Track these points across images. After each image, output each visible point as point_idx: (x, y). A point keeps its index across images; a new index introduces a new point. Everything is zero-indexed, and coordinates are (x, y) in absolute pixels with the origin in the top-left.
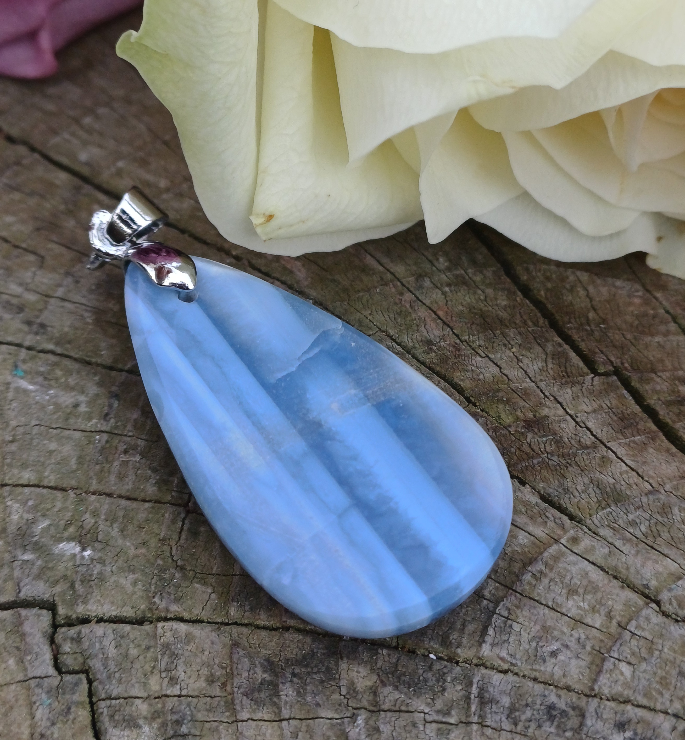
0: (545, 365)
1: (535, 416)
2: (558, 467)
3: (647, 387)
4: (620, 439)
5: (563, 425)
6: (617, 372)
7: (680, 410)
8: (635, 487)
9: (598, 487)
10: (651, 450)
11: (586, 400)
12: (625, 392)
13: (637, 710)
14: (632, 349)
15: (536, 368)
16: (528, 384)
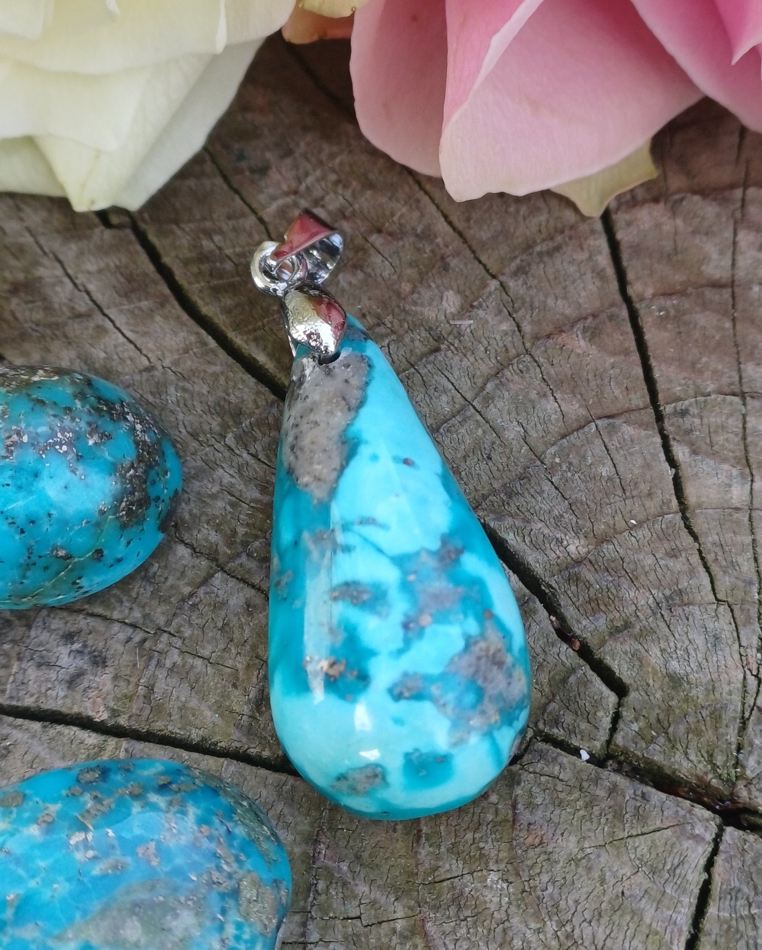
1: (26, 278)
3: (166, 242)
4: (124, 305)
5: (58, 289)
6: (133, 225)
7: (200, 269)
8: (128, 362)
9: (86, 363)
10: (158, 318)
11: (91, 257)
12: (139, 248)
13: (89, 620)
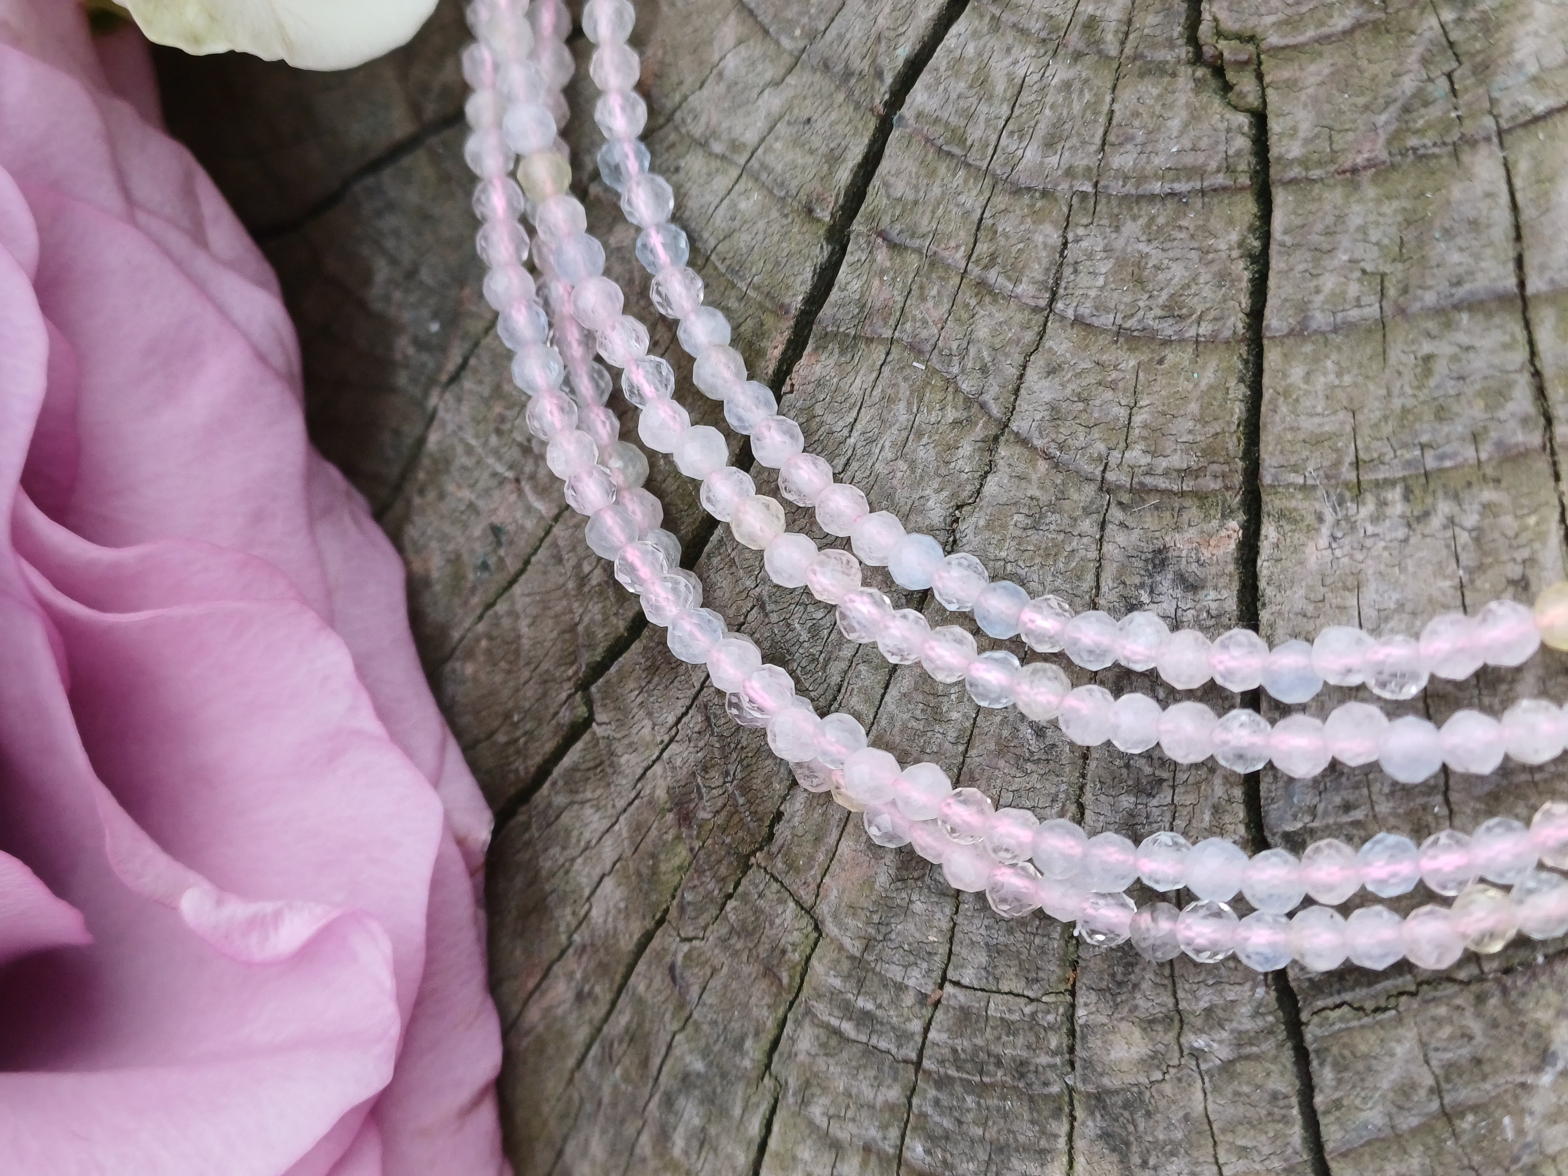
0: (588, 805)
1: (670, 810)
2: (745, 763)
3: (600, 634)
5: (678, 762)
6: (584, 686)
11: (634, 731)
14: (545, 666)
15: (596, 817)
16: (622, 826)
